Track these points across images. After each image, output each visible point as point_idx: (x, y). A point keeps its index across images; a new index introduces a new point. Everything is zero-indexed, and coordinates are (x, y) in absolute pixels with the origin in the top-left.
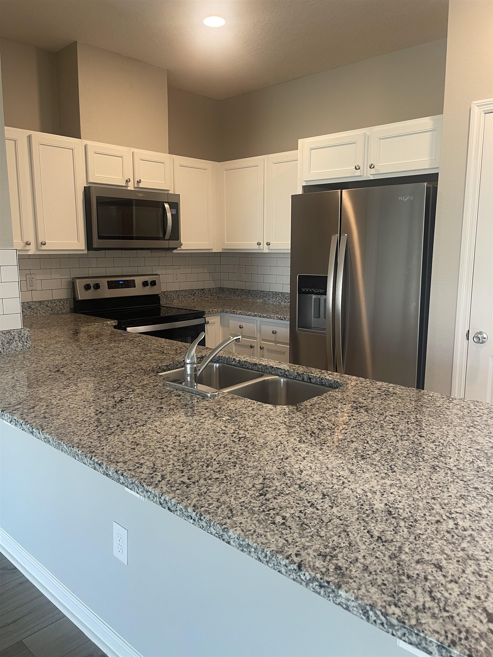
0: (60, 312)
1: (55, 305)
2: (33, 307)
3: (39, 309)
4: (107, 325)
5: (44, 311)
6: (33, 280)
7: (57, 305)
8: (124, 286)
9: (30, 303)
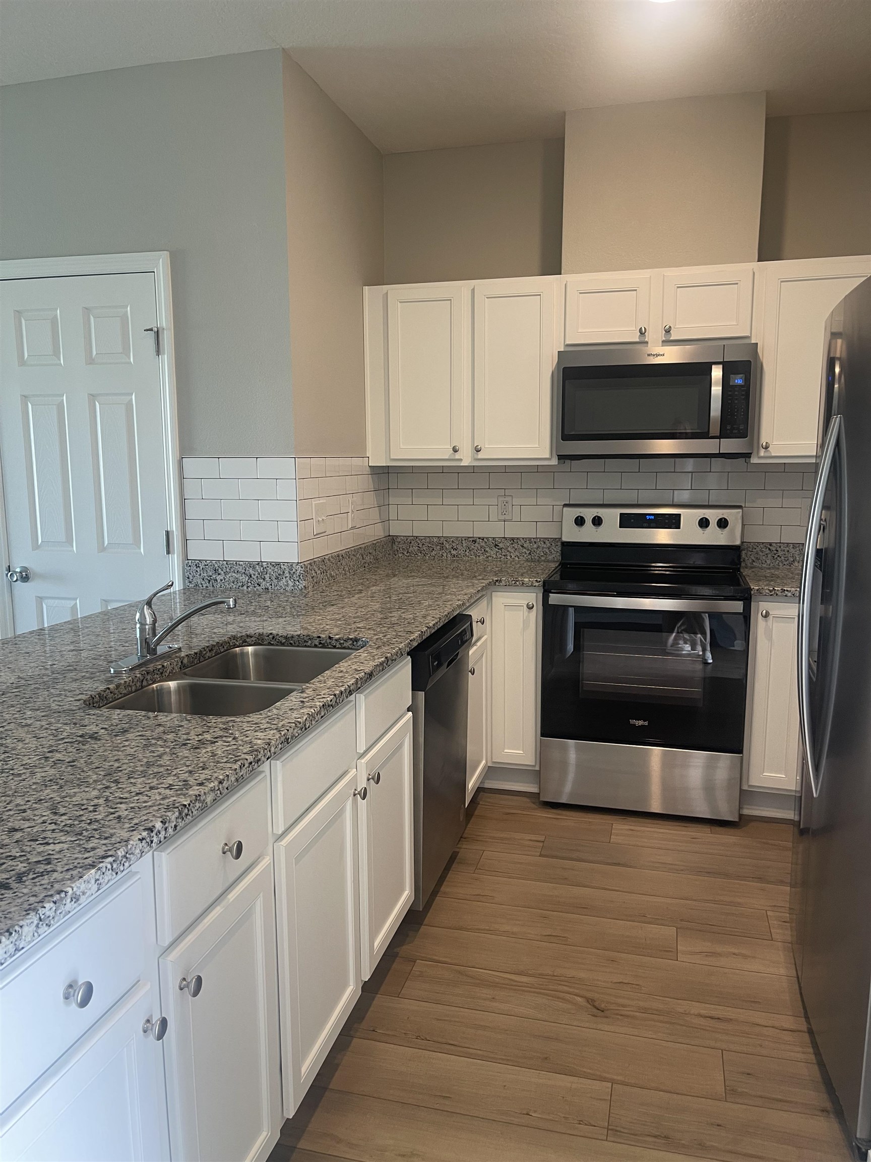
0: (543, 558)
1: (535, 546)
2: (501, 545)
3: (509, 549)
4: (523, 583)
5: (517, 553)
6: (506, 504)
7: (538, 547)
8: (652, 525)
9: (497, 539)
